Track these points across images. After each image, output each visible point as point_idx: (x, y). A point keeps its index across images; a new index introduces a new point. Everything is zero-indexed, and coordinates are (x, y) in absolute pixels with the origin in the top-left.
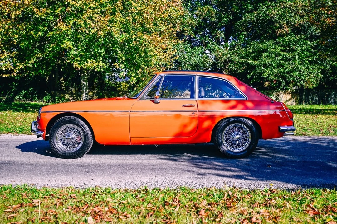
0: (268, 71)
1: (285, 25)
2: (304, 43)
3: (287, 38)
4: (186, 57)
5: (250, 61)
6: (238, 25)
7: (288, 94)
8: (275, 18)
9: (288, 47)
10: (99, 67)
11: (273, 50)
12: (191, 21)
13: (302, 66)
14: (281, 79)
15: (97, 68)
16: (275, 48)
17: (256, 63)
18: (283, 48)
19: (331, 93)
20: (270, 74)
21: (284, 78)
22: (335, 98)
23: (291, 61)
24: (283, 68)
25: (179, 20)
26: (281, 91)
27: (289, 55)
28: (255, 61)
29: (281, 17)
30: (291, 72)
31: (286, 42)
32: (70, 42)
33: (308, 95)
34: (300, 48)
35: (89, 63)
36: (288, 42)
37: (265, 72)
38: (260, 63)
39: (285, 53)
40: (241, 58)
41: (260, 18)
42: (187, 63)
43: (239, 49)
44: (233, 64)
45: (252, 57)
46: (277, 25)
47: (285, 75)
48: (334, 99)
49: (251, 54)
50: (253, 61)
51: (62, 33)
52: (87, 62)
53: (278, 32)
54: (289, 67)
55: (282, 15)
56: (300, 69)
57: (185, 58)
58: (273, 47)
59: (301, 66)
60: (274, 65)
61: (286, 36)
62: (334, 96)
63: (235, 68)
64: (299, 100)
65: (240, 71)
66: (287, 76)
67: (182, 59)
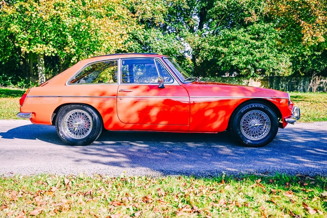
0: (237, 58)
1: (253, 13)
2: (273, 32)
3: (256, 26)
4: (158, 43)
5: (220, 49)
6: (210, 12)
7: (258, 81)
8: (245, 5)
9: (257, 35)
10: (50, 52)
11: (242, 38)
12: (161, 8)
13: (271, 54)
14: (250, 66)
15: (48, 53)
16: (244, 36)
17: (225, 50)
18: (252, 36)
19: (300, 81)
20: (239, 62)
21: (254, 66)
22: (304, 85)
23: (260, 48)
24: (251, 55)
25: (149, 7)
26: (251, 78)
27: (258, 43)
28: (225, 48)
29: (250, 5)
30: (260, 59)
31: (256, 30)
32: (18, 25)
33: (278, 83)
34: (269, 36)
35: (39, 47)
36: (257, 30)
37: (235, 60)
38: (230, 50)
39: (254, 41)
40: (211, 45)
41: (230, 6)
42: (159, 49)
43: (210, 37)
44: (204, 51)
45: (222, 45)
46: (246, 13)
47: (254, 63)
48: (303, 87)
49: (221, 42)
50: (223, 49)
51: (8, 16)
52: (37, 47)
53: (246, 20)
54: (258, 55)
55: (251, 3)
56: (269, 57)
57: (157, 45)
58: (243, 35)
59: (269, 54)
60: (243, 52)
61: (255, 24)
62: (303, 84)
63: (206, 55)
64: (269, 87)
65: (211, 58)
66: (256, 64)
67: (154, 45)
